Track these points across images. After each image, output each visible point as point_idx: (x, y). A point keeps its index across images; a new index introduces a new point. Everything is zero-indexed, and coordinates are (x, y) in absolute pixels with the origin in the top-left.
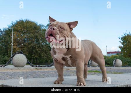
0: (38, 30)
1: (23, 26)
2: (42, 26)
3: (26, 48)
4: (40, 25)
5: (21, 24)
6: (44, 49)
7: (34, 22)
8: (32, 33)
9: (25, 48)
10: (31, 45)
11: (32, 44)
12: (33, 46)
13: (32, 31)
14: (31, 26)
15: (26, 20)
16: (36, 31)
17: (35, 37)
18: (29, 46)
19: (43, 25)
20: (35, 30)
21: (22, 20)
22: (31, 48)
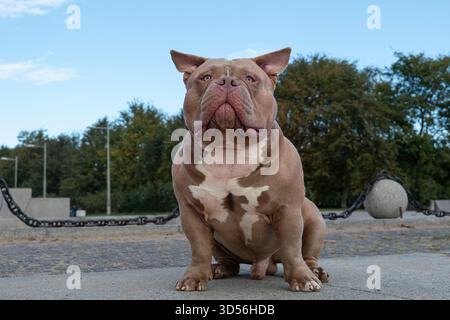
0: (359, 90)
1: (307, 79)
2: (375, 74)
3: (318, 153)
4: (368, 70)
5: (297, 74)
6: (383, 152)
7: (344, 61)
8: (339, 101)
9: (315, 154)
10: (336, 143)
11: (339, 140)
12: (343, 144)
13: (336, 95)
14: (333, 77)
15: (315, 58)
16: (352, 92)
17: (348, 115)
18: (331, 147)
19: (376, 70)
20: (348, 90)
21: (303, 61)
22: (338, 154)
